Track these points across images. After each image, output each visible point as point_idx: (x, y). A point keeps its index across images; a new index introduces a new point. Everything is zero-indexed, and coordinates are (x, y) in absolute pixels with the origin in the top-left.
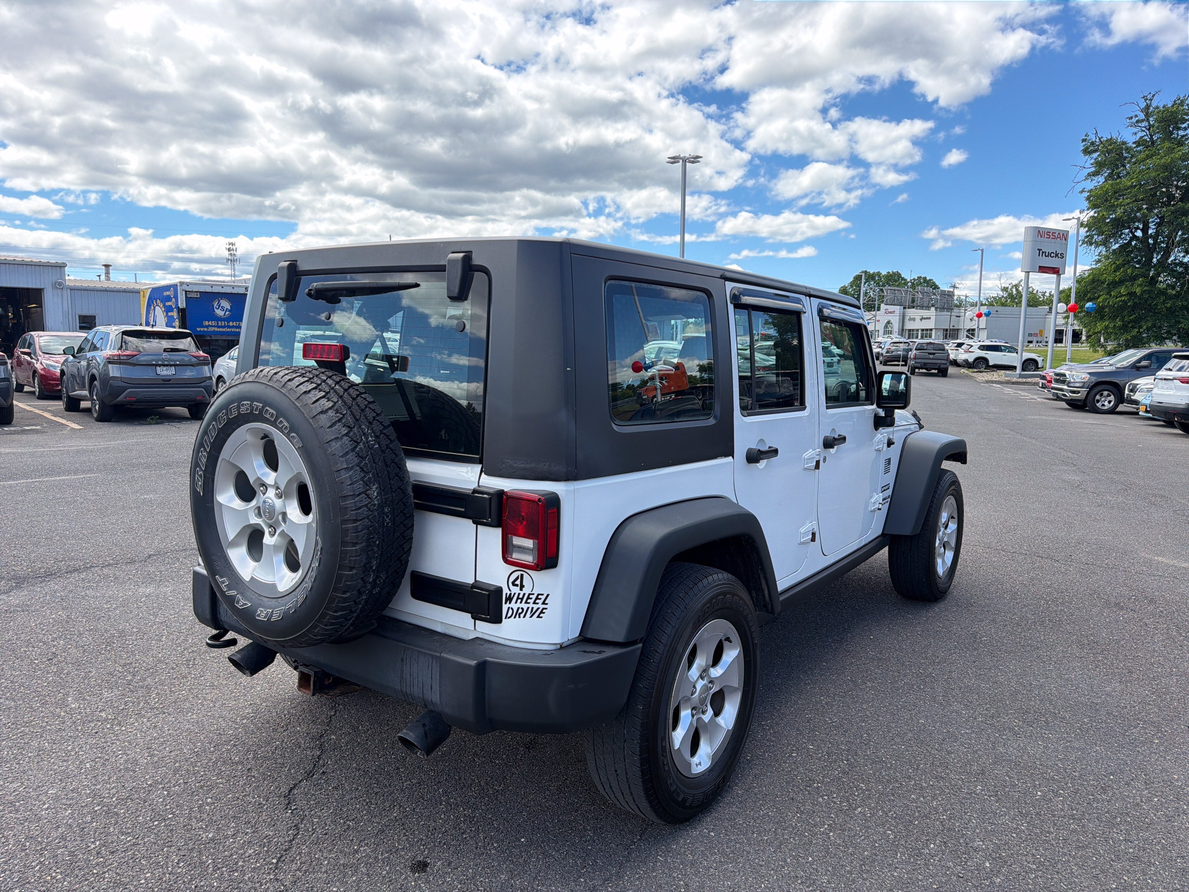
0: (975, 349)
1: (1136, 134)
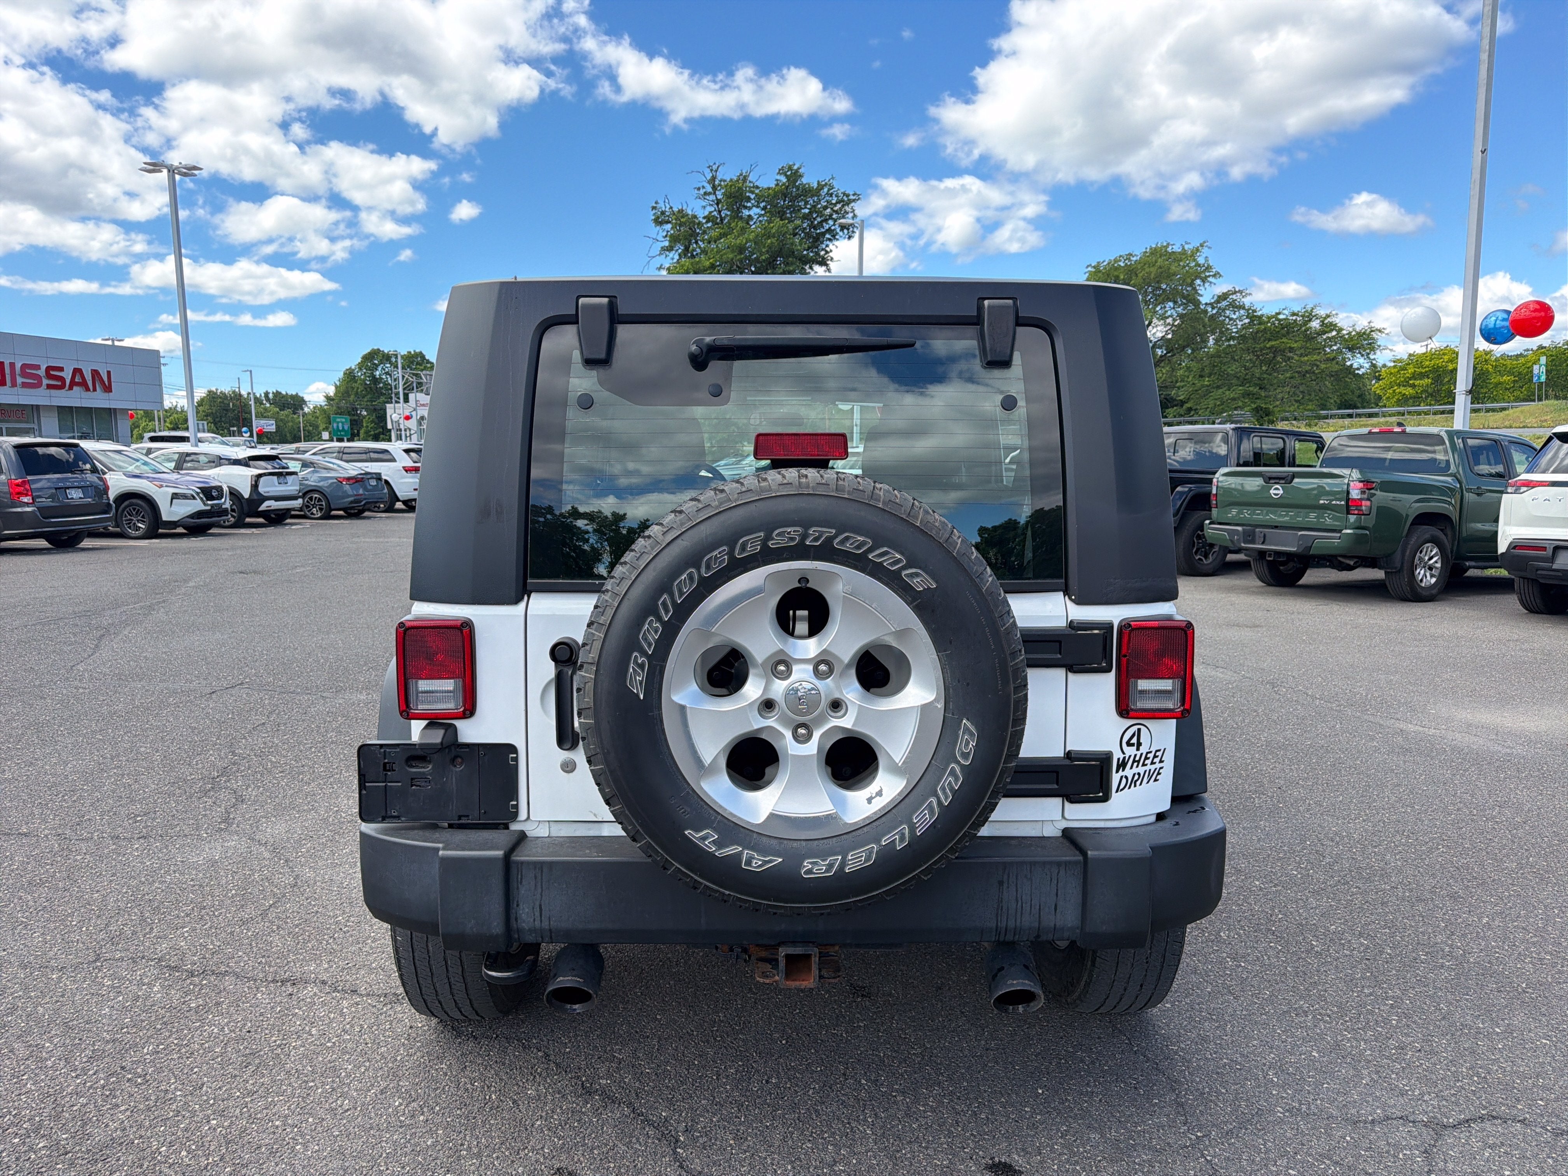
1: (704, 207)
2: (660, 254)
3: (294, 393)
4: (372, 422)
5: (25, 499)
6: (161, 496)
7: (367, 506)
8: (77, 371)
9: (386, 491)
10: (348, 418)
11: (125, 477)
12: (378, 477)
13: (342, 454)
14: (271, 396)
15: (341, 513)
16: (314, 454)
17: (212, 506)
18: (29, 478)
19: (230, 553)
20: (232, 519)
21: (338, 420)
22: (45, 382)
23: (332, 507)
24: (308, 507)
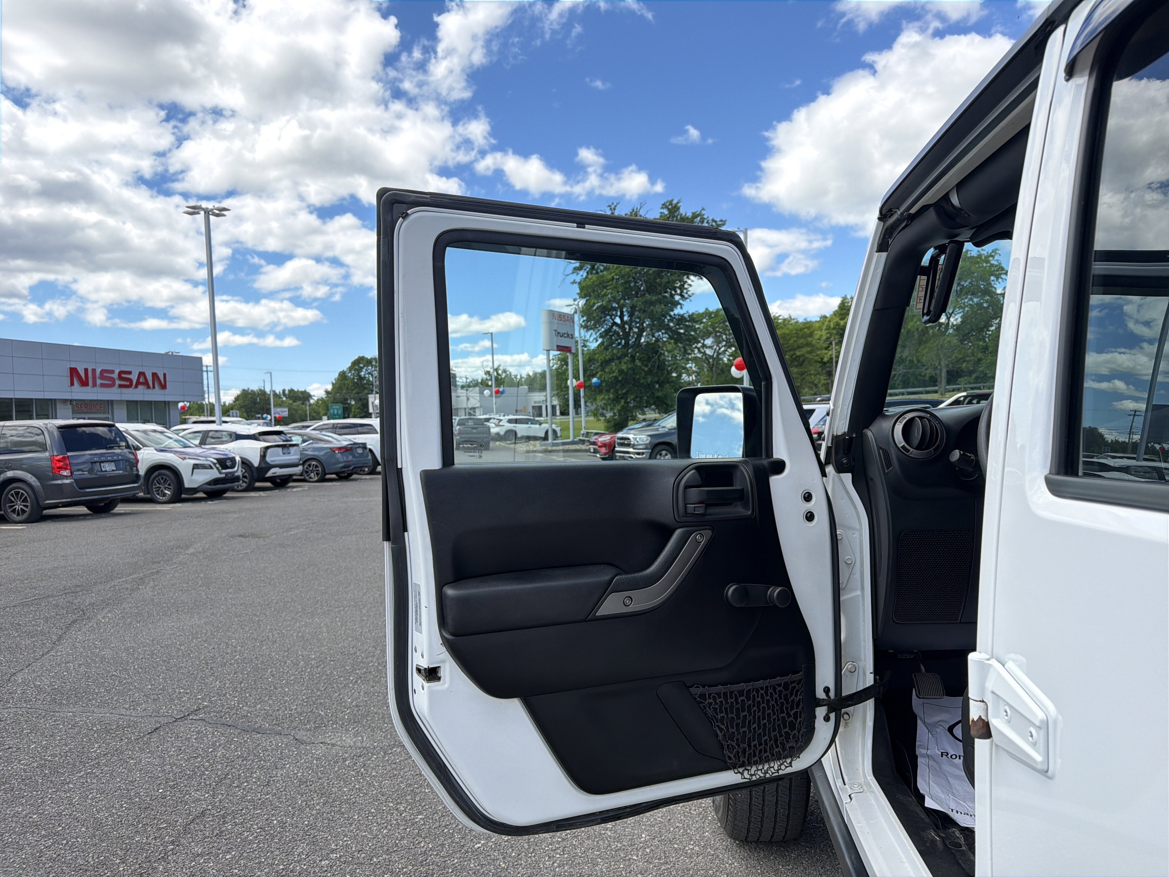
0: (504, 423)
2: (573, 273)
3: (303, 390)
4: (358, 408)
5: (65, 473)
6: (184, 466)
7: (355, 470)
8: (142, 374)
9: (370, 457)
10: (341, 406)
11: (155, 452)
12: (364, 446)
13: (335, 429)
14: (287, 392)
15: (334, 476)
16: (313, 429)
17: (226, 474)
18: (69, 454)
19: (235, 516)
20: (244, 484)
21: (334, 407)
22: (118, 382)
23: (327, 472)
24: (307, 472)
